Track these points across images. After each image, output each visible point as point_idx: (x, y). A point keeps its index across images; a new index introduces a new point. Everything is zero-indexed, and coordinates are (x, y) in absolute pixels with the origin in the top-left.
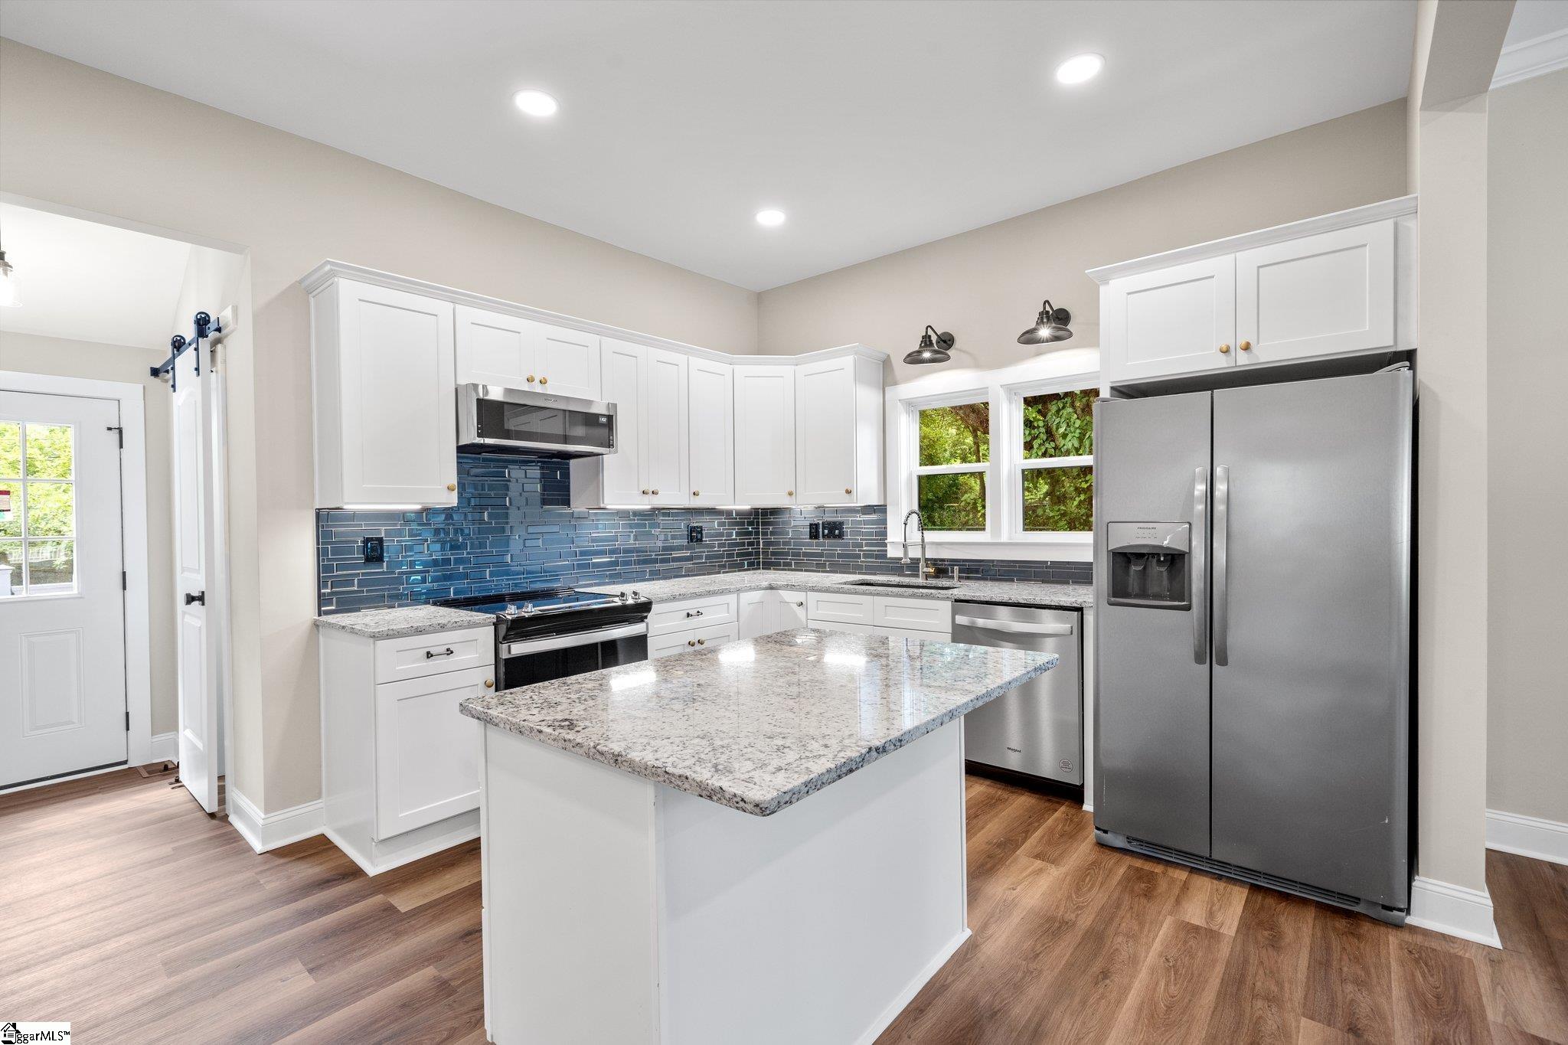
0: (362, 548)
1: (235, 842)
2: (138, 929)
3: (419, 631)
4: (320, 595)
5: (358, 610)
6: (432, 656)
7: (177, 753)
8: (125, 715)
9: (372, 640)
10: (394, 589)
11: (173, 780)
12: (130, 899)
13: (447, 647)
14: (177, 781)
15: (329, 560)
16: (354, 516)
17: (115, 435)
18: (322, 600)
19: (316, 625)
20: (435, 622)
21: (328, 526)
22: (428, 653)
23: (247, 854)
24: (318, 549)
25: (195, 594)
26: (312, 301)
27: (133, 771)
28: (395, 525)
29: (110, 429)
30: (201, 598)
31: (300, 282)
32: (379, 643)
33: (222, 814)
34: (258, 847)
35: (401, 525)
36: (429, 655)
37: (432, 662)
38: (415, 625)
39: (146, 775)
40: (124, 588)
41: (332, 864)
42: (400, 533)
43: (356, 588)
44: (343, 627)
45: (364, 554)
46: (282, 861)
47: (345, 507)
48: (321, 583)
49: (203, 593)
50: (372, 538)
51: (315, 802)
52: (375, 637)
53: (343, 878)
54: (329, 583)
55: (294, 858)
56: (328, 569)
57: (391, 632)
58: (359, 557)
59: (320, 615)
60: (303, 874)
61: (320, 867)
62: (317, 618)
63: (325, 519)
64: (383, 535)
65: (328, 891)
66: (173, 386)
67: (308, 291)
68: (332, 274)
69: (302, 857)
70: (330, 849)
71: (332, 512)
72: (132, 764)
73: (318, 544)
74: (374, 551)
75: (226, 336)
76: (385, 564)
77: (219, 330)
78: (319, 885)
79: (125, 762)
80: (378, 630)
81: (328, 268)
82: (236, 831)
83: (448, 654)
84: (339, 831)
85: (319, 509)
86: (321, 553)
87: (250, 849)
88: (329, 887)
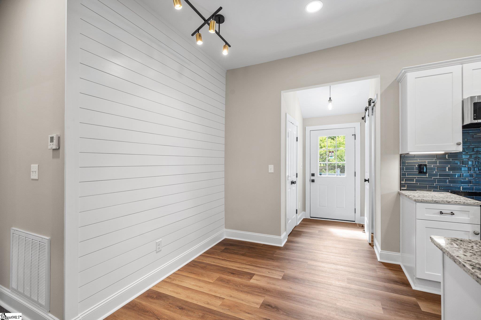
0: (417, 168)
1: (374, 255)
2: (345, 266)
3: (436, 202)
4: (401, 183)
5: (416, 190)
6: (442, 213)
7: (364, 223)
8: (355, 209)
9: (415, 202)
10: (432, 184)
11: (363, 230)
12: (345, 257)
13: (452, 211)
14: (364, 231)
15: (404, 172)
16: (414, 156)
17: (354, 136)
18: (401, 185)
19: (399, 194)
20: (445, 200)
21: (404, 160)
22: (441, 212)
23: (375, 260)
24: (400, 168)
25: (367, 179)
26: (400, 84)
27: (355, 224)
28: (433, 160)
29: (353, 135)
30: (368, 181)
31: (396, 80)
32: (418, 204)
33: (372, 245)
34: (379, 259)
35: (435, 160)
36: (441, 213)
37: (442, 216)
38: (434, 200)
39: (358, 226)
40: (355, 176)
41: (400, 277)
42: (436, 163)
43: (415, 182)
44: (406, 196)
45: (418, 170)
46: (385, 267)
47: (410, 153)
48: (401, 180)
49: (369, 179)
50: (422, 164)
51: (397, 253)
52: (416, 201)
53: (403, 284)
54: (404, 180)
55: (388, 268)
56: (404, 175)
57: (423, 201)
58: (416, 171)
59: (400, 190)
60: (390, 275)
61: (396, 276)
62: (399, 191)
63: (403, 158)
64: (427, 163)
65: (395, 285)
66: (365, 121)
67: (398, 82)
68: (405, 72)
69: (390, 269)
70: (400, 271)
71: (406, 155)
72: (356, 222)
73: (400, 166)
74: (421, 169)
75: (376, 103)
76: (427, 174)
77: (374, 102)
78: (394, 281)
79: (354, 221)
80: (417, 199)
81: (403, 71)
82: (374, 251)
83: (452, 215)
84: (405, 266)
85: (401, 154)
86: (401, 169)
87: (376, 259)
88: (397, 284)
